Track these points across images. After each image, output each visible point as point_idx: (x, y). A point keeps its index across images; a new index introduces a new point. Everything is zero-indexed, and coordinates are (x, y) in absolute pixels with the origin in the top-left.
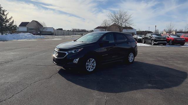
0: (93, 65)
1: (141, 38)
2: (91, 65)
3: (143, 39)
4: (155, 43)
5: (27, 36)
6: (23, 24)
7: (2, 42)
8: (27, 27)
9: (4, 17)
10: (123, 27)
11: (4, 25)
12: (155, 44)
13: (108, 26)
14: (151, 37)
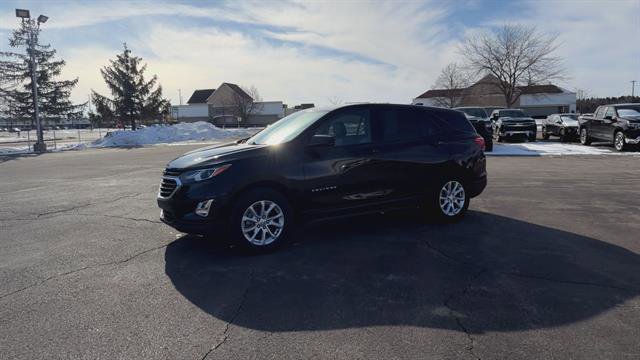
0: (271, 223)
1: (575, 123)
2: (263, 224)
3: (583, 126)
4: (627, 140)
5: (198, 132)
6: (200, 97)
7: (125, 150)
8: (210, 105)
9: (136, 80)
10: (519, 88)
11: (137, 101)
12: (627, 148)
13: (463, 86)
14: (615, 121)
